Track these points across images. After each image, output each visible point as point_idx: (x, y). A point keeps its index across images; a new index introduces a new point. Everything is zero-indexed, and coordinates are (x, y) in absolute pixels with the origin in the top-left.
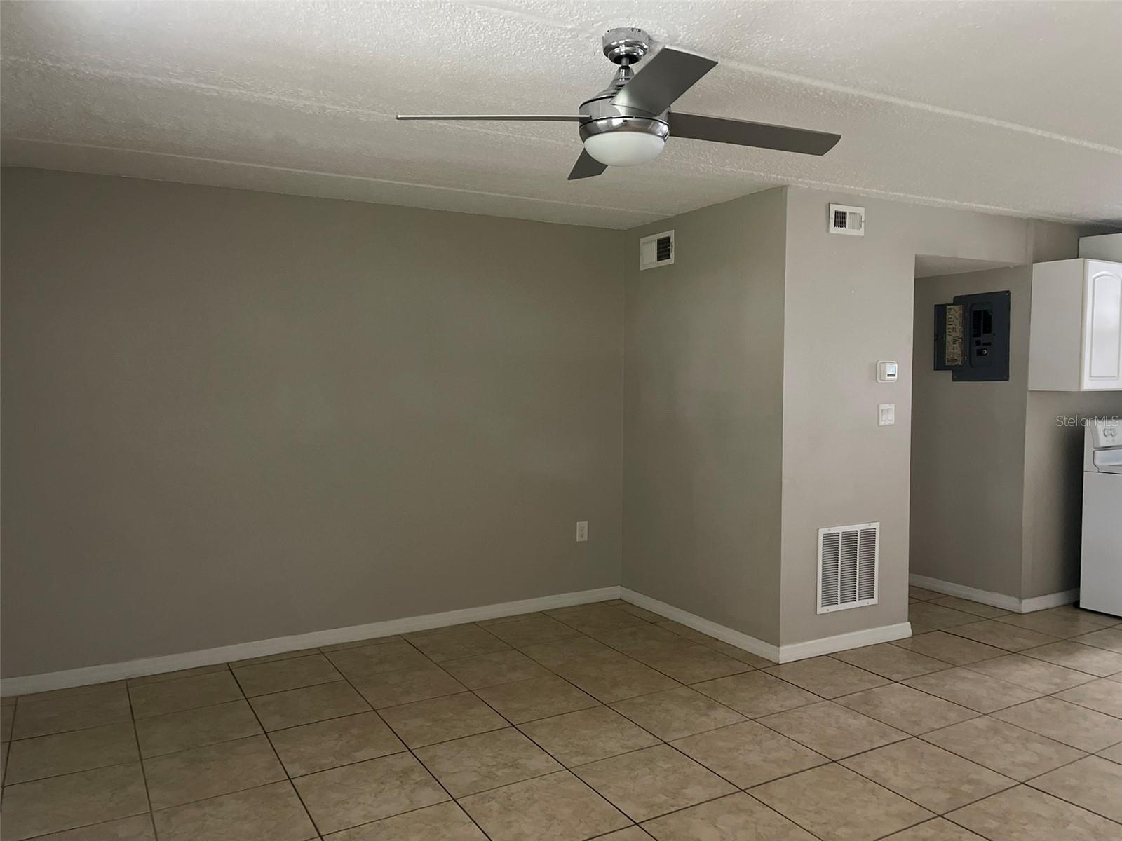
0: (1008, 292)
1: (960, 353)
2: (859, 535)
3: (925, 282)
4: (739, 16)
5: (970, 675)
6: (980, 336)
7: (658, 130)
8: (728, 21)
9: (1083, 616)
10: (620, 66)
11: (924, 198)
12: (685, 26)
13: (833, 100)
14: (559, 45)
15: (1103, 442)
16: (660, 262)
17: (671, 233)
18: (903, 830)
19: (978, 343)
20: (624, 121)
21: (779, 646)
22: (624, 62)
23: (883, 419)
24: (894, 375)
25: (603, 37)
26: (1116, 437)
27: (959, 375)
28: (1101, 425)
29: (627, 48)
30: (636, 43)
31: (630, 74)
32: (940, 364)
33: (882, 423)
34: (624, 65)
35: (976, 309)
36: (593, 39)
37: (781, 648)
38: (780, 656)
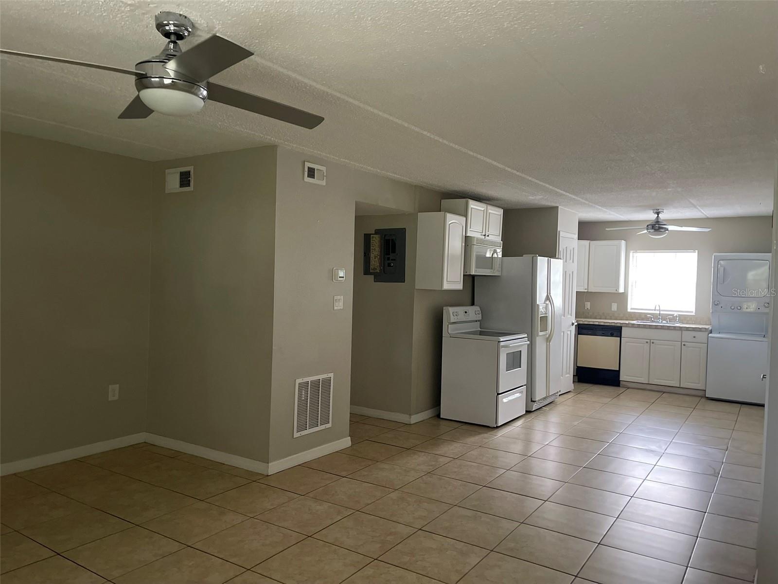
0: (405, 229)
1: (378, 264)
2: (321, 382)
3: (360, 219)
4: (260, 24)
5: (386, 466)
6: (390, 255)
7: (199, 93)
8: (252, 25)
9: (442, 423)
10: (170, 40)
11: (360, 165)
12: (221, 22)
13: (315, 93)
14: (118, 14)
15: (452, 320)
16: (181, 188)
17: (190, 168)
18: (355, 573)
19: (388, 259)
20: (172, 82)
21: (268, 463)
22: (173, 38)
23: (337, 305)
24: (343, 277)
25: (156, 16)
26: (459, 317)
27: (378, 278)
28: (451, 310)
29: (175, 28)
30: (183, 26)
31: (177, 47)
32: (367, 272)
33: (336, 308)
34: (172, 40)
35: (387, 238)
36: (147, 16)
37: (270, 464)
38: (269, 470)
